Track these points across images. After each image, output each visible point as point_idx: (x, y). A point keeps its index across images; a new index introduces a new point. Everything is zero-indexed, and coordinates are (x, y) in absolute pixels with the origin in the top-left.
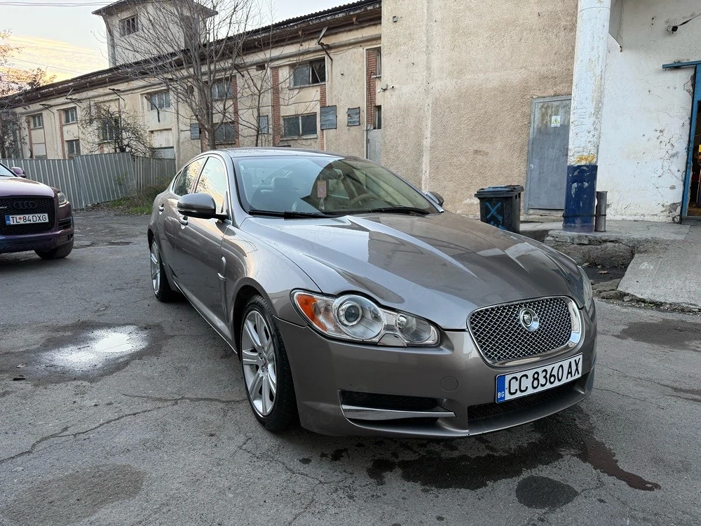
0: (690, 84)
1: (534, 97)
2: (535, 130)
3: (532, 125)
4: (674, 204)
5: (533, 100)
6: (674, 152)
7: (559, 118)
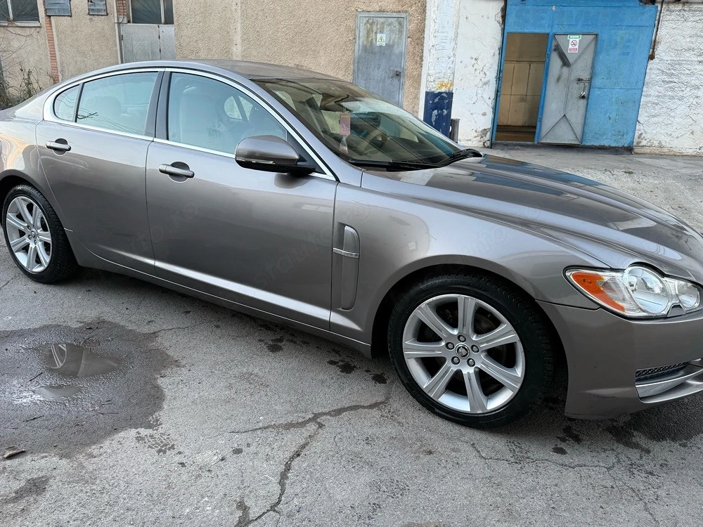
0: (500, 15)
1: (359, 10)
2: (361, 47)
3: (357, 42)
4: (485, 130)
5: (358, 13)
6: (486, 80)
7: (384, 36)
